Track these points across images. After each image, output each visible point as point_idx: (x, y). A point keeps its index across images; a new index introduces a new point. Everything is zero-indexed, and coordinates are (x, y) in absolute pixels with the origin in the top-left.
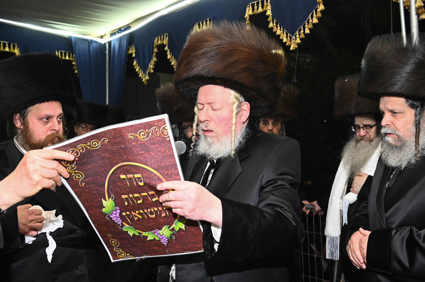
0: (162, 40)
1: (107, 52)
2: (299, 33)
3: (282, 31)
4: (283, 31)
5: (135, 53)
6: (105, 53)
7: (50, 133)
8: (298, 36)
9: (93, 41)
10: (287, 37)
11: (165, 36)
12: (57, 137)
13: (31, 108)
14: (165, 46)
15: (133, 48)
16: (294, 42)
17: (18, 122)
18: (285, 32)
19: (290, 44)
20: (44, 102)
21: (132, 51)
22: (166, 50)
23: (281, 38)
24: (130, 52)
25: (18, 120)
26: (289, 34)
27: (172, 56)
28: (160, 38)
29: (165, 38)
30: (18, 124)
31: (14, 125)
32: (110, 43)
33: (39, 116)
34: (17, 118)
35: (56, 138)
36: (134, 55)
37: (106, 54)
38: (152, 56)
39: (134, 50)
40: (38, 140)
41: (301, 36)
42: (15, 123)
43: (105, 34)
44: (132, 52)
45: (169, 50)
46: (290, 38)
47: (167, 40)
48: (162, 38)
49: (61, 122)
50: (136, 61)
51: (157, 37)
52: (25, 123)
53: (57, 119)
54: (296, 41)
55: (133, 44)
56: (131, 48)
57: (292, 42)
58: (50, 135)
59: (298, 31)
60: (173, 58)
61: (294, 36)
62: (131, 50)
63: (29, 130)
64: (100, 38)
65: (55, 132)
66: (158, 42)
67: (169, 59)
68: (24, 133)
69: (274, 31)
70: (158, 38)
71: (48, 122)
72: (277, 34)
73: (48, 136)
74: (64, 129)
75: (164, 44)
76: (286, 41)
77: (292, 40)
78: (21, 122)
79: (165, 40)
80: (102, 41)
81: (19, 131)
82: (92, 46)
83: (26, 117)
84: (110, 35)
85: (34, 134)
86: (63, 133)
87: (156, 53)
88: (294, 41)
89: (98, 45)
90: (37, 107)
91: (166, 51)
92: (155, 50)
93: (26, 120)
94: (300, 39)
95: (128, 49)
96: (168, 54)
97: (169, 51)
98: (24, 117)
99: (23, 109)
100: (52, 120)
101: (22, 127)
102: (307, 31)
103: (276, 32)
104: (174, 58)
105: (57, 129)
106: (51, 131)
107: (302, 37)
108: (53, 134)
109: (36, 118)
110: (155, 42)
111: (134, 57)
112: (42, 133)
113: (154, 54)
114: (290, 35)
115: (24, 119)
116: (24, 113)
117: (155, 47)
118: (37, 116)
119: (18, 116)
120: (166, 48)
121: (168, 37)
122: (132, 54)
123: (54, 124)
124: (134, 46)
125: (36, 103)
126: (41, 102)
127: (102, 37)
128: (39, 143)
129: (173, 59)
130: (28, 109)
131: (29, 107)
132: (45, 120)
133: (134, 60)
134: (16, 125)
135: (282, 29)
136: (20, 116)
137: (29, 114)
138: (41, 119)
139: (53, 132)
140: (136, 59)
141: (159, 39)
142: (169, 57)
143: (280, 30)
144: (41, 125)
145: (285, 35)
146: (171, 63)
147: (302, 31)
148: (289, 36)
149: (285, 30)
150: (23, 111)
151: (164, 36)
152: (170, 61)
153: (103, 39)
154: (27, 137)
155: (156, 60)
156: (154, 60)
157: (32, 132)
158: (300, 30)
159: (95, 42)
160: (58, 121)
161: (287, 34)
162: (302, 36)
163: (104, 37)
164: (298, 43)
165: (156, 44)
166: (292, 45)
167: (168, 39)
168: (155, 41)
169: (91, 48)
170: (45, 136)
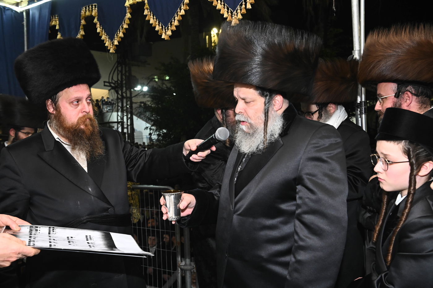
0: (90, 11)
1: (25, 23)
2: (240, 7)
3: (222, 5)
4: (224, 5)
5: (59, 25)
6: (23, 23)
7: (81, 115)
8: (239, 11)
9: (6, 8)
10: (228, 12)
11: (94, 7)
12: (88, 118)
13: (60, 93)
14: (94, 18)
15: (56, 19)
16: (235, 18)
17: (51, 107)
18: (226, 7)
19: (231, 19)
20: (72, 86)
21: (56, 22)
22: (95, 22)
23: (221, 12)
24: (53, 23)
25: (50, 106)
26: (230, 9)
27: (102, 29)
28: (87, 8)
29: (94, 8)
30: (51, 110)
31: (47, 111)
32: (28, 12)
33: (70, 100)
34: (49, 104)
35: (88, 120)
36: (57, 28)
37: (23, 25)
38: (79, 29)
39: (58, 22)
40: (70, 123)
41: (242, 11)
42: (48, 109)
43: (22, 1)
44: (55, 24)
45: (98, 22)
46: (231, 13)
47: (96, 11)
48: (90, 9)
49: (90, 104)
50: (60, 34)
51: (84, 7)
52: (57, 108)
53: (86, 101)
54: (237, 16)
55: (56, 14)
56: (54, 19)
57: (233, 18)
58: (81, 117)
59: (240, 5)
60: (103, 31)
61: (235, 11)
62: (54, 21)
63: (61, 115)
64: (15, 5)
65: (86, 114)
66: (85, 13)
67: (99, 33)
68: (57, 118)
69: (213, 4)
70: (86, 8)
71: (78, 105)
72: (217, 8)
73: (80, 118)
74: (94, 110)
75: (92, 15)
76: (228, 16)
77: (233, 15)
78: (53, 107)
79: (93, 11)
80: (19, 9)
81: (53, 116)
82: (5, 15)
83: (57, 102)
84: (27, 3)
85: (66, 118)
86: (94, 114)
87: (84, 25)
88: (236, 16)
89: (13, 14)
90: (66, 92)
91: (96, 24)
92: (83, 22)
93: (58, 105)
94: (241, 14)
95: (50, 20)
96: (98, 27)
97: (99, 24)
98: (55, 103)
99: (53, 95)
100: (82, 103)
101: (54, 112)
102: (249, 6)
103: (217, 6)
104: (105, 32)
105: (87, 110)
106: (81, 113)
107: (243, 13)
108: (84, 116)
109: (67, 102)
110: (82, 13)
111: (57, 30)
112: (74, 116)
113: (81, 27)
114: (232, 10)
115: (55, 105)
116: (55, 99)
117: (83, 19)
118: (68, 100)
119: (49, 102)
120: (95, 20)
121: (97, 8)
122: (55, 26)
123: (84, 106)
124: (57, 16)
125: (65, 88)
126: (69, 87)
127: (17, 4)
128: (72, 126)
129: (103, 33)
130: (58, 94)
131: (58, 92)
132: (76, 103)
133: (58, 33)
134: (49, 111)
135: (223, 3)
136: (51, 102)
137: (60, 99)
138: (72, 102)
139: (84, 113)
140: (60, 32)
141: (87, 10)
142: (99, 30)
143: (221, 4)
144: (72, 108)
145: (226, 9)
146: (101, 37)
147: (244, 6)
148: (229, 11)
149: (226, 4)
150: (54, 97)
151: (92, 6)
152: (100, 35)
153: (20, 6)
154: (61, 121)
155: (84, 33)
156: (81, 33)
157: (64, 116)
158: (241, 5)
159: (9, 9)
160: (88, 103)
161: (228, 9)
162: (244, 11)
163: (20, 4)
164: (239, 18)
165: (83, 15)
166: (233, 20)
167: (98, 10)
168: (82, 11)
169: (4, 16)
170: (77, 119)
